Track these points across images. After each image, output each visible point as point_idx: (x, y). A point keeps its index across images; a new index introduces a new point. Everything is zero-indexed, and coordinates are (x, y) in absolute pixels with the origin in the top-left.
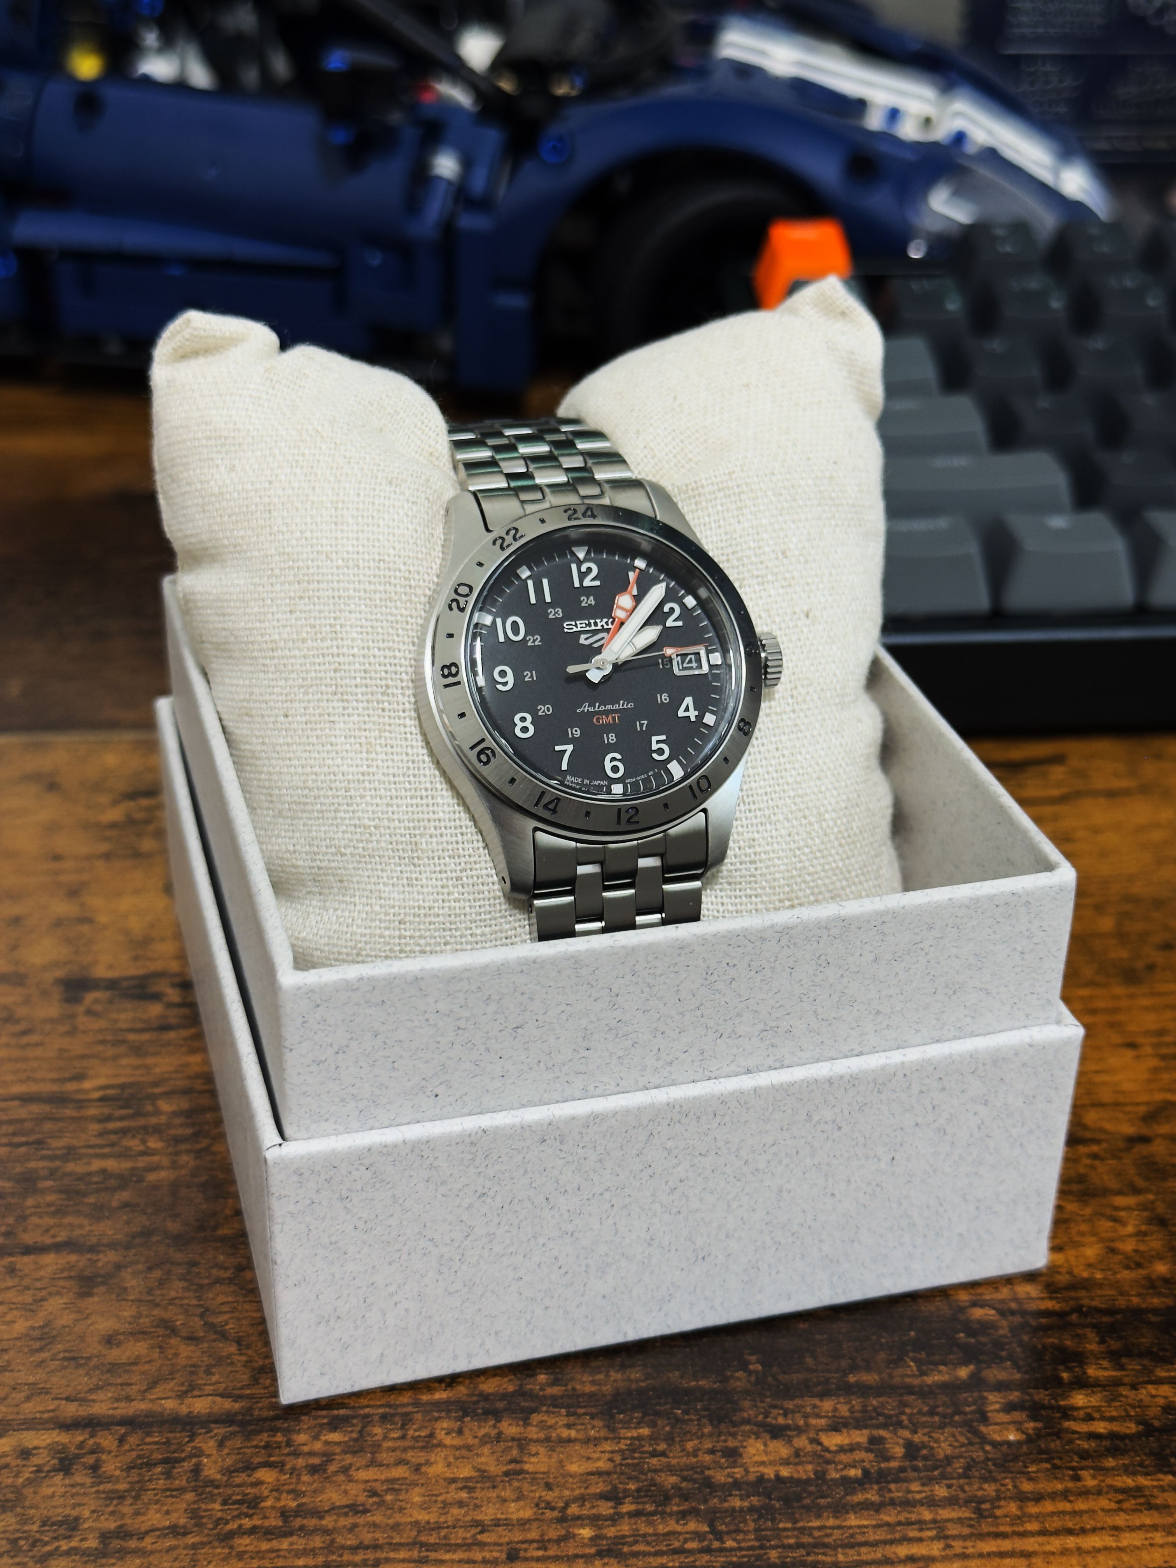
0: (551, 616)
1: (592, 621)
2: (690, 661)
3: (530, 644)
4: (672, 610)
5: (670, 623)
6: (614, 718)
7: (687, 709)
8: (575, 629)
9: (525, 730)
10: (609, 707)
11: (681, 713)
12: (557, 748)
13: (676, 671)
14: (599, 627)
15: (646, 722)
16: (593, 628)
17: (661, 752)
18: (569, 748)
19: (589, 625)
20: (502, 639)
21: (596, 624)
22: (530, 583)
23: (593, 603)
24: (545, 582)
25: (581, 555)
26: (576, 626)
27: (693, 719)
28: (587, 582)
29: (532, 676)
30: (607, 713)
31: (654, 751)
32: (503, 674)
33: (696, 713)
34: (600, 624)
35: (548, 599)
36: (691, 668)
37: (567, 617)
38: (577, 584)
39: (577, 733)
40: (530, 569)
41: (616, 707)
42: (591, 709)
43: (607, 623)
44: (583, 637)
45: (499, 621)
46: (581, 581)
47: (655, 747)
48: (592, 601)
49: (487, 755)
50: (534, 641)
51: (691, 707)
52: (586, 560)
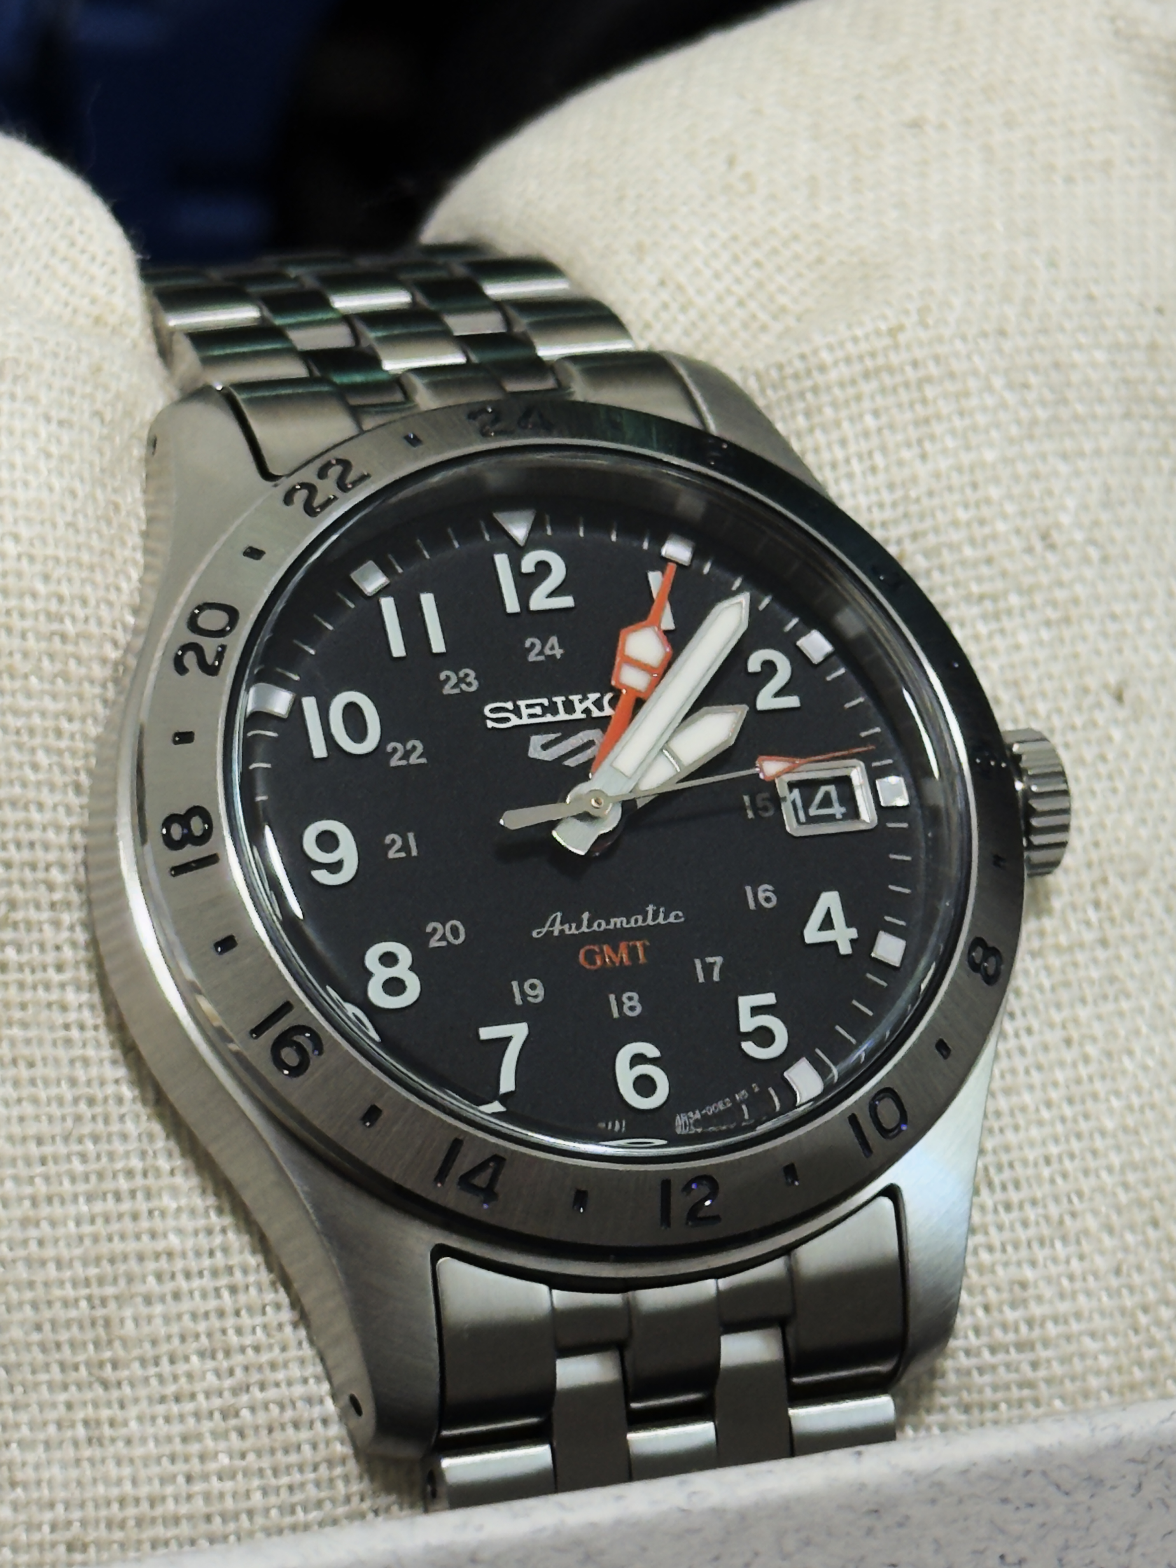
0: (447, 690)
1: (559, 700)
2: (826, 802)
3: (395, 762)
4: (769, 668)
5: (766, 700)
6: (633, 952)
7: (827, 923)
8: (515, 721)
9: (394, 986)
10: (618, 922)
11: (812, 934)
12: (487, 1033)
13: (792, 827)
14: (578, 715)
15: (719, 960)
16: (562, 716)
17: (764, 1036)
18: (518, 1032)
19: (552, 709)
20: (319, 750)
21: (569, 707)
22: (388, 605)
23: (558, 652)
24: (428, 601)
25: (519, 531)
26: (517, 711)
27: (845, 949)
28: (539, 601)
29: (405, 847)
30: (613, 937)
31: (747, 1036)
32: (328, 841)
33: (853, 933)
34: (579, 707)
35: (438, 645)
36: (831, 818)
37: (487, 693)
38: (512, 605)
39: (536, 991)
40: (387, 569)
41: (634, 923)
42: (571, 930)
43: (598, 704)
44: (536, 741)
45: (309, 704)
46: (524, 596)
47: (747, 1023)
48: (554, 648)
49: (301, 1049)
50: (406, 755)
51: (838, 917)
52: (532, 543)
